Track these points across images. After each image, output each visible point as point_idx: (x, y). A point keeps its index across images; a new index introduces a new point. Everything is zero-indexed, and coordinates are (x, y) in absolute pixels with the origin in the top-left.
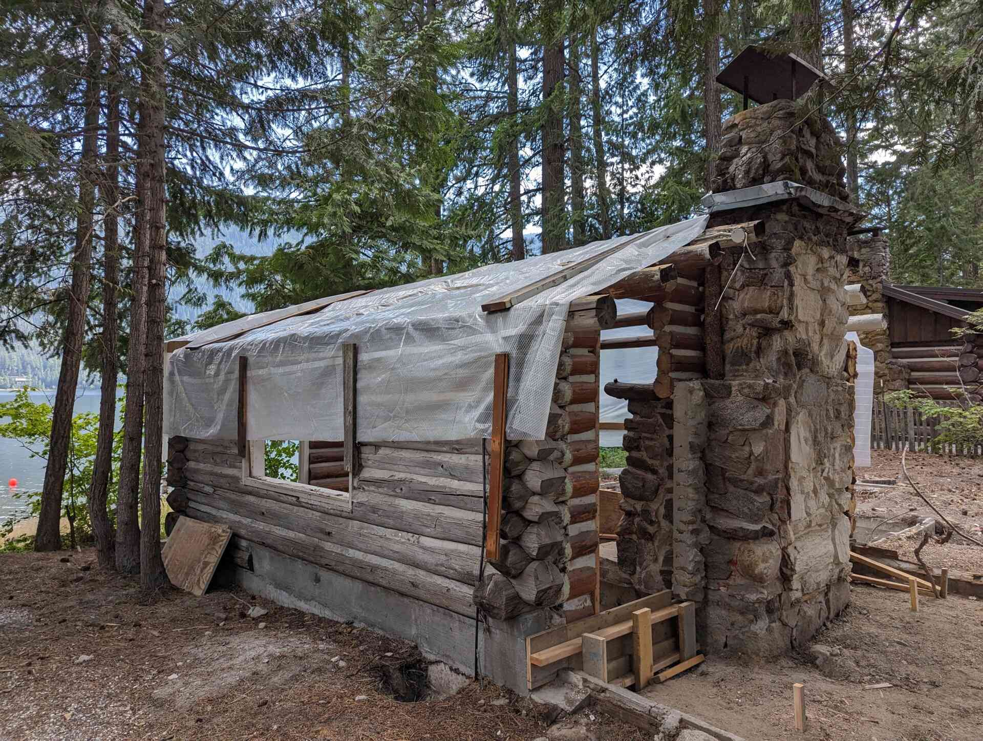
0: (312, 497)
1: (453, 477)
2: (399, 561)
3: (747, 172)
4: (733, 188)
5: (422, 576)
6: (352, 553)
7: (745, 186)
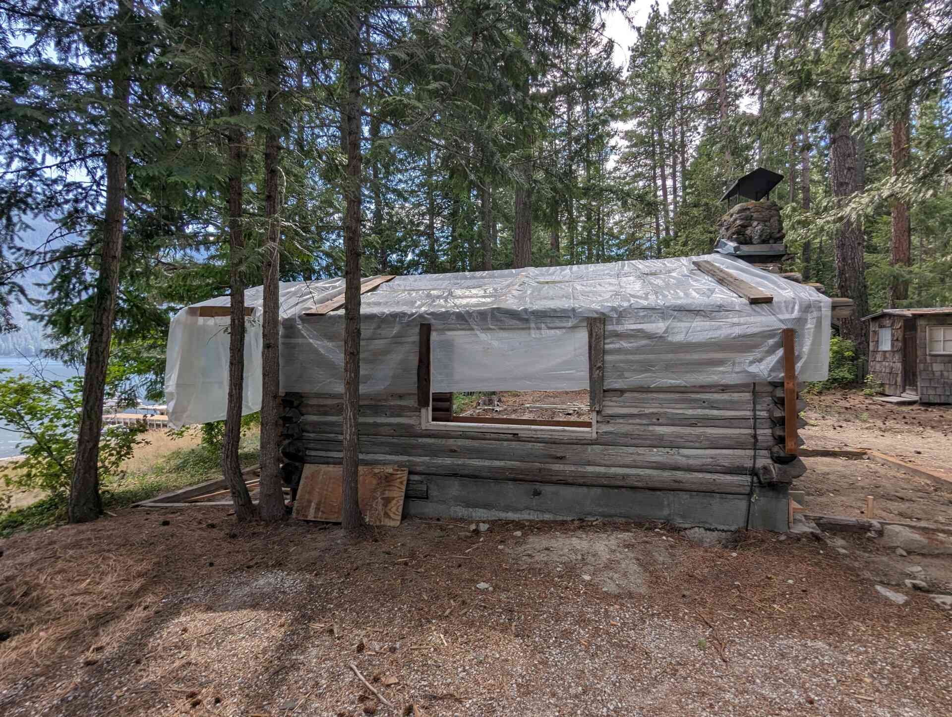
0: (539, 433)
1: (713, 408)
2: (652, 468)
3: (761, 236)
4: (751, 243)
5: (679, 475)
6: (590, 469)
7: (758, 243)
